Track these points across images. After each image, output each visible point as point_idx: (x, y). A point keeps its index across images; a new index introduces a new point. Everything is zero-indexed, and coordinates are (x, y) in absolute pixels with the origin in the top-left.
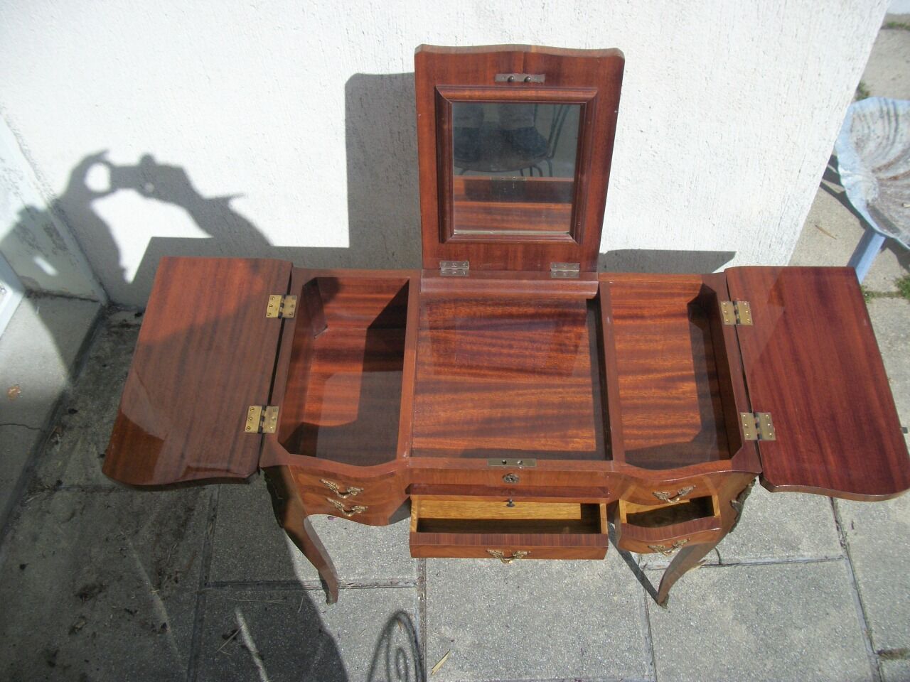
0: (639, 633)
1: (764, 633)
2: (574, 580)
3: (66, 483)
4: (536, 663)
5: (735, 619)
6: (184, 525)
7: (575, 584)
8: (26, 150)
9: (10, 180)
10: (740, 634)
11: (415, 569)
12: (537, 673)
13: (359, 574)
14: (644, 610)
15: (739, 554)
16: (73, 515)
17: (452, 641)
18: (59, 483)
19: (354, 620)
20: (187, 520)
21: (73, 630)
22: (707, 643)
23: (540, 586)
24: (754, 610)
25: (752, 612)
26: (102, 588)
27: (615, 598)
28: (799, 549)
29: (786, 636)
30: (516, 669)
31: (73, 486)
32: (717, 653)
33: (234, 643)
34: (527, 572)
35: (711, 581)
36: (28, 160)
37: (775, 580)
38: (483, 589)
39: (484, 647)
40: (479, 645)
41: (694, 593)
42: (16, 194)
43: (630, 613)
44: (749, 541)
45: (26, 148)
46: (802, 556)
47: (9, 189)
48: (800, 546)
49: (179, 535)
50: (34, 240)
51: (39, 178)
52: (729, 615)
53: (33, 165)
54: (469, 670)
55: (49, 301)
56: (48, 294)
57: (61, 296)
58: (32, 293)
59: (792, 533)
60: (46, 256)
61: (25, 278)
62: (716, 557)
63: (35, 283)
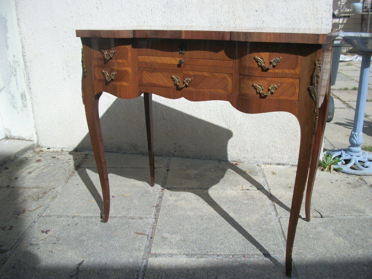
0: (279, 238)
1: (354, 240)
2: (240, 220)
4: (217, 248)
5: (335, 235)
8: (24, 55)
9: (15, 67)
10: (339, 240)
11: (153, 214)
12: (218, 252)
13: (123, 215)
14: (281, 232)
15: (332, 214)
19: (115, 229)
22: (320, 243)
23: (221, 222)
24: (345, 232)
25: (345, 233)
27: (263, 227)
28: (365, 213)
29: (367, 242)
30: (205, 250)
32: (327, 247)
35: (318, 222)
36: (24, 59)
37: (355, 222)
38: (189, 222)
39: (187, 241)
40: (184, 240)
41: (309, 226)
42: (15, 75)
43: (273, 232)
44: (337, 210)
45: (24, 54)
46: (367, 215)
47: (13, 73)
48: (365, 212)
50: (15, 103)
51: (25, 69)
52: (331, 234)
53: (25, 62)
54: (177, 249)
55: (13, 140)
56: (14, 138)
57: (19, 139)
58: (7, 138)
59: (360, 208)
60: (18, 113)
61: (6, 129)
62: (319, 215)
63: (10, 132)
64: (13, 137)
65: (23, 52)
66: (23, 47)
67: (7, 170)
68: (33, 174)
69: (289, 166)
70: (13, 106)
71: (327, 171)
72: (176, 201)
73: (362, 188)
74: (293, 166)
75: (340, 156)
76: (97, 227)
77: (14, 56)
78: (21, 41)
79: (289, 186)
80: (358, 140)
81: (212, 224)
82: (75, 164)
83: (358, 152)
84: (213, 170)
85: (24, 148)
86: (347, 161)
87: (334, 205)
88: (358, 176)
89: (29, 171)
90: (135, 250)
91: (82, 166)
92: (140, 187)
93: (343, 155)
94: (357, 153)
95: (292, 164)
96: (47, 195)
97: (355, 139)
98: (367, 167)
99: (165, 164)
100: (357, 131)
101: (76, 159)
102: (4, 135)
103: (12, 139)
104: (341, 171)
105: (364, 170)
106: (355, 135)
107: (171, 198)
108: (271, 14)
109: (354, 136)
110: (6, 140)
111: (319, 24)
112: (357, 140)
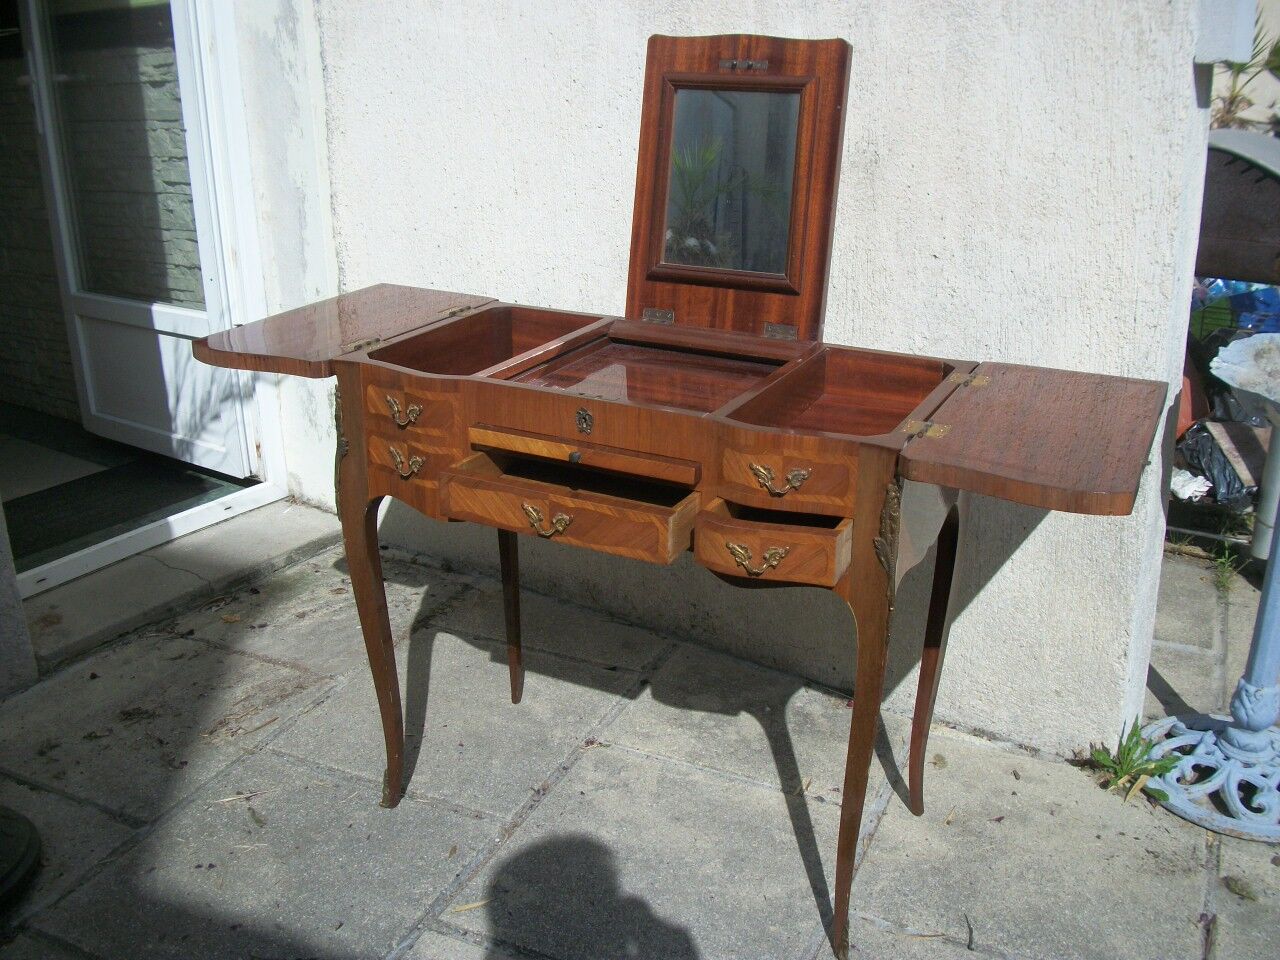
3: (197, 635)
6: (283, 697)
7: (722, 895)
11: (514, 811)
13: (442, 795)
15: (1007, 944)
16: (181, 657)
17: (507, 892)
18: (191, 632)
19: (401, 831)
20: (290, 694)
21: (91, 737)
23: (670, 881)
26: (152, 715)
27: (772, 928)
31: (202, 640)
33: (244, 803)
34: (661, 862)
39: (544, 913)
40: (539, 908)
43: (785, 951)
44: (1033, 935)
49: (270, 703)
55: (303, 508)
56: (306, 503)
57: (318, 508)
58: (292, 499)
59: (1115, 948)
60: (320, 440)
61: (291, 474)
62: (964, 936)
63: (299, 484)
64: (305, 499)
65: (339, 282)
66: (340, 269)
67: (254, 597)
68: (306, 622)
69: (1009, 744)
70: (310, 420)
71: (1118, 792)
72: (599, 787)
73: (1186, 882)
74: (1021, 746)
75: (1187, 750)
76: (364, 814)
77: (318, 292)
78: (337, 254)
79: (950, 818)
80: (1253, 710)
81: (642, 880)
82: (419, 614)
83: (1251, 751)
84: (768, 709)
85: (320, 539)
86: (1204, 773)
87: (1040, 918)
88: (1210, 833)
89: (300, 610)
90: (410, 900)
91: (434, 623)
92: (535, 722)
93: (1200, 750)
94: (1248, 754)
95: (1019, 739)
96: (305, 692)
97: (1244, 706)
98: (1259, 810)
99: (651, 660)
100: (1253, 682)
101: (433, 596)
102: (286, 489)
103: (304, 503)
104: (1163, 803)
105: (1240, 819)
106: (1247, 691)
107: (591, 775)
108: (978, 273)
109: (1244, 693)
110: (288, 504)
111: (1125, 321)
112: (1251, 712)
